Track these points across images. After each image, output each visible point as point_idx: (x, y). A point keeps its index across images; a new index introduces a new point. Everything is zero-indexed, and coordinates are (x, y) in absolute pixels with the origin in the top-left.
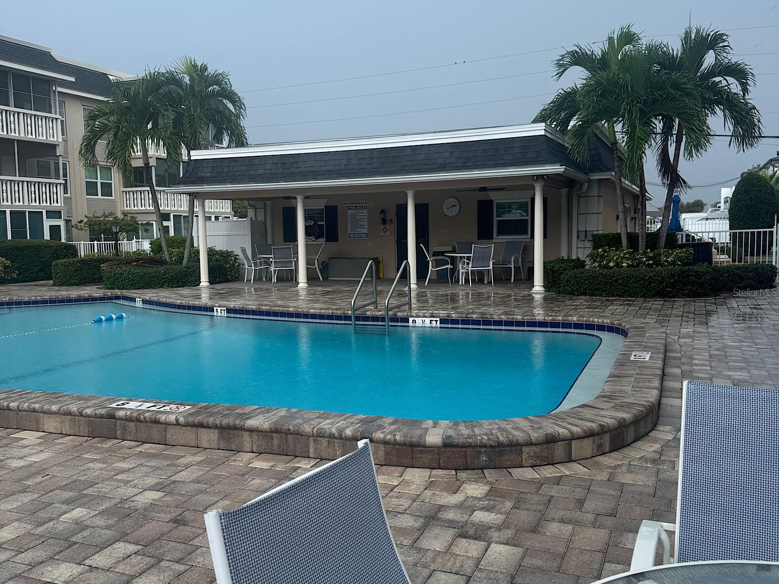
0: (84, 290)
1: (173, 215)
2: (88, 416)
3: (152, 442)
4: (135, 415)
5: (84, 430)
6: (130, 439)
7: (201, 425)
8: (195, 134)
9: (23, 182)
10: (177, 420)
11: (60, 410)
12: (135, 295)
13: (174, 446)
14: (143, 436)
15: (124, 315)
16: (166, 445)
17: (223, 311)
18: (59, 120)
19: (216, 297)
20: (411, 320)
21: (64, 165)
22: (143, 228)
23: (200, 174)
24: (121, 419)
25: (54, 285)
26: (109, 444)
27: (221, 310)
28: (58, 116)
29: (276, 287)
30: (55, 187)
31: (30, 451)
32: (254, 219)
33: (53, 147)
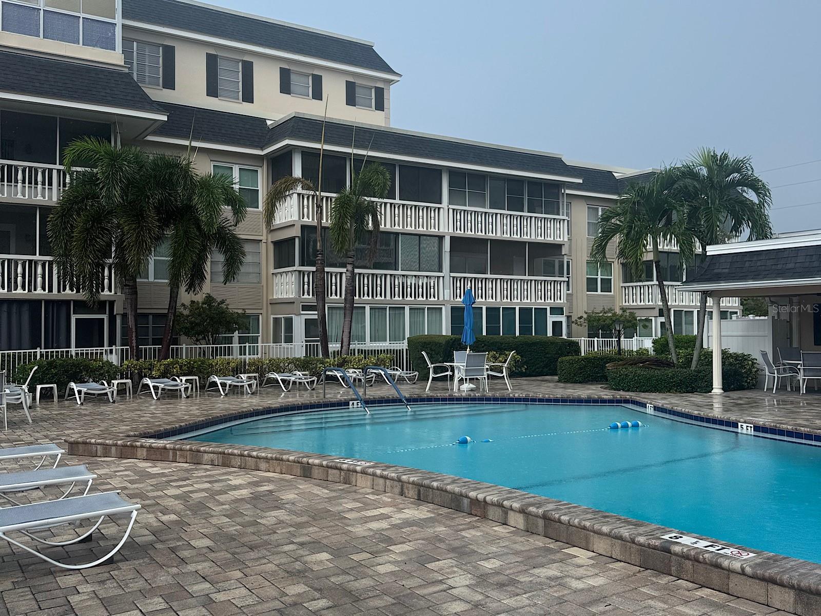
0: (589, 389)
1: (674, 310)
2: (641, 545)
3: (712, 587)
4: (693, 553)
5: (635, 558)
6: (686, 578)
7: (772, 581)
8: (711, 228)
9: (531, 280)
10: (743, 569)
11: (611, 532)
12: (646, 400)
13: (738, 597)
14: (701, 579)
15: (639, 423)
16: (728, 594)
17: (749, 428)
18: (566, 221)
19: (735, 409)
21: (568, 263)
22: (642, 324)
23: (715, 271)
24: (676, 554)
25: (559, 381)
26: (664, 580)
27: (747, 426)
28: (564, 217)
29: (806, 400)
30: (559, 285)
31: (585, 572)
32: (776, 318)
33: (559, 247)
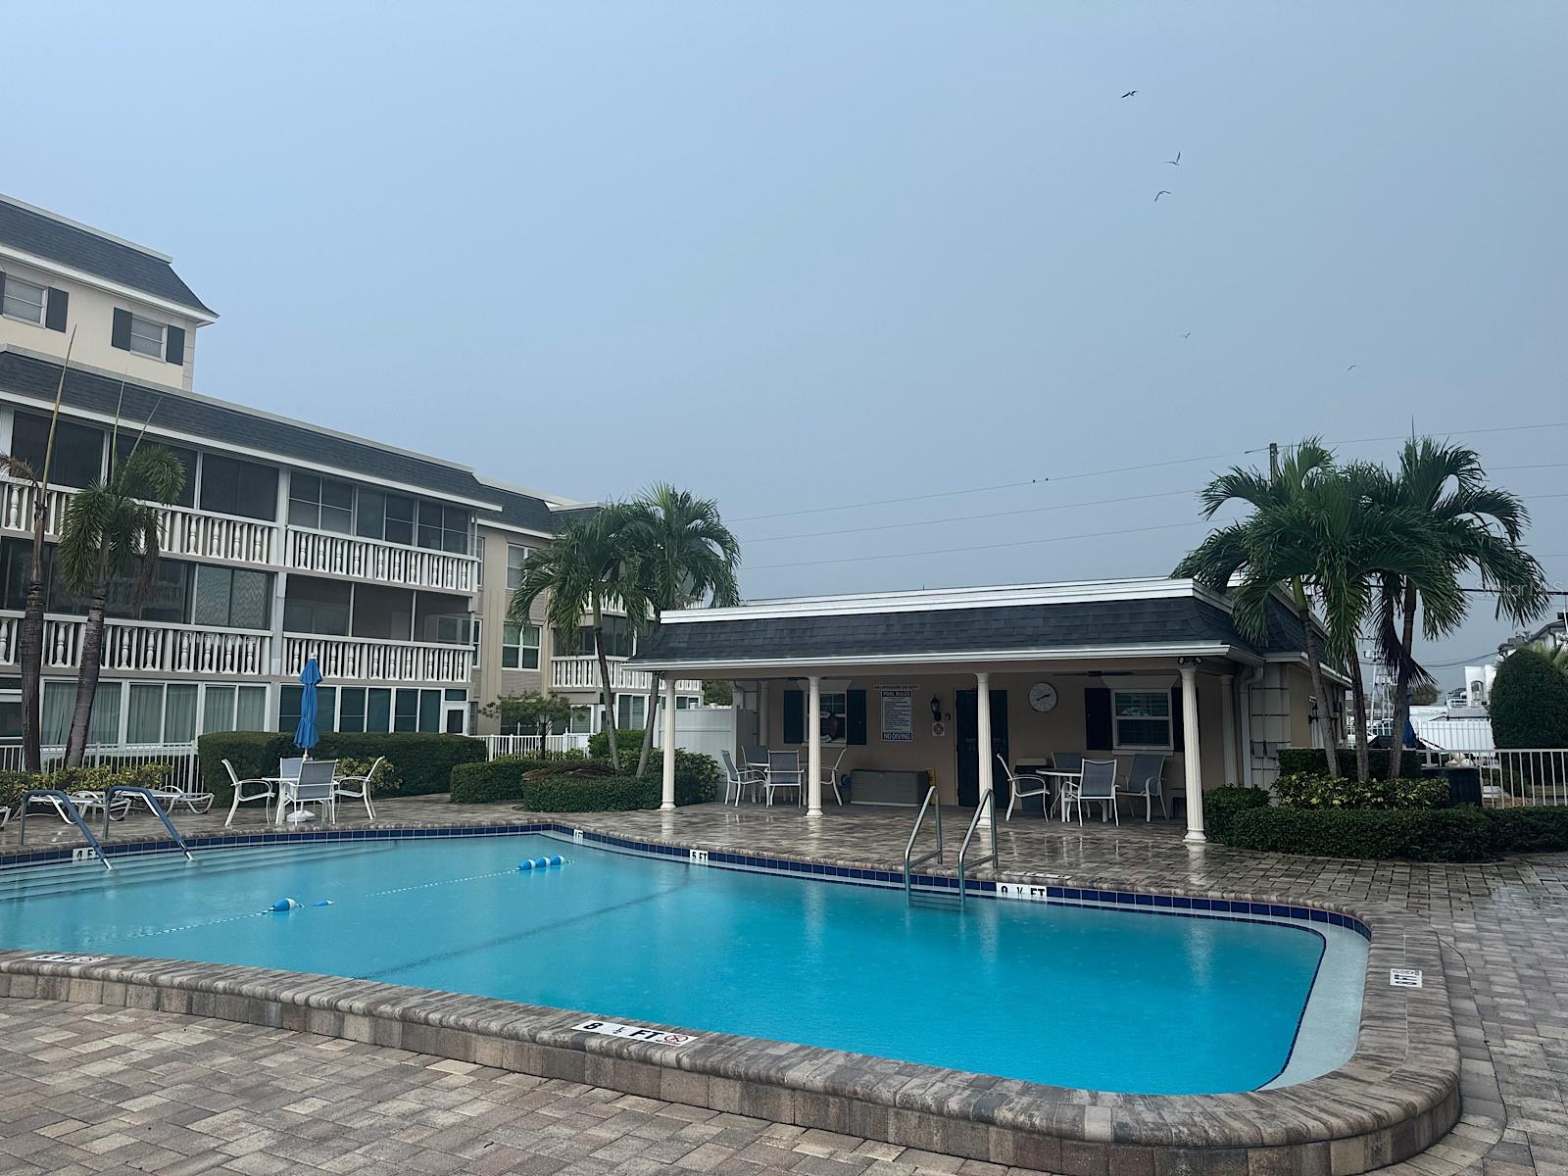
0: (495, 811)
1: (620, 694)
2: (544, 1043)
3: (638, 1093)
4: (614, 1046)
5: (536, 1065)
6: (604, 1085)
7: (714, 1072)
9: (419, 648)
10: (678, 1061)
11: (502, 1030)
12: (573, 824)
13: (672, 1103)
14: (625, 1083)
15: (561, 858)
16: (659, 1100)
17: (703, 856)
18: (475, 564)
19: (689, 829)
20: (999, 886)
21: (477, 623)
22: (576, 714)
23: (671, 645)
24: (592, 1052)
25: (452, 801)
26: (575, 1091)
27: (701, 854)
28: (473, 558)
29: (772, 814)
30: (461, 656)
31: (459, 1098)
32: (741, 707)
33: (464, 600)
